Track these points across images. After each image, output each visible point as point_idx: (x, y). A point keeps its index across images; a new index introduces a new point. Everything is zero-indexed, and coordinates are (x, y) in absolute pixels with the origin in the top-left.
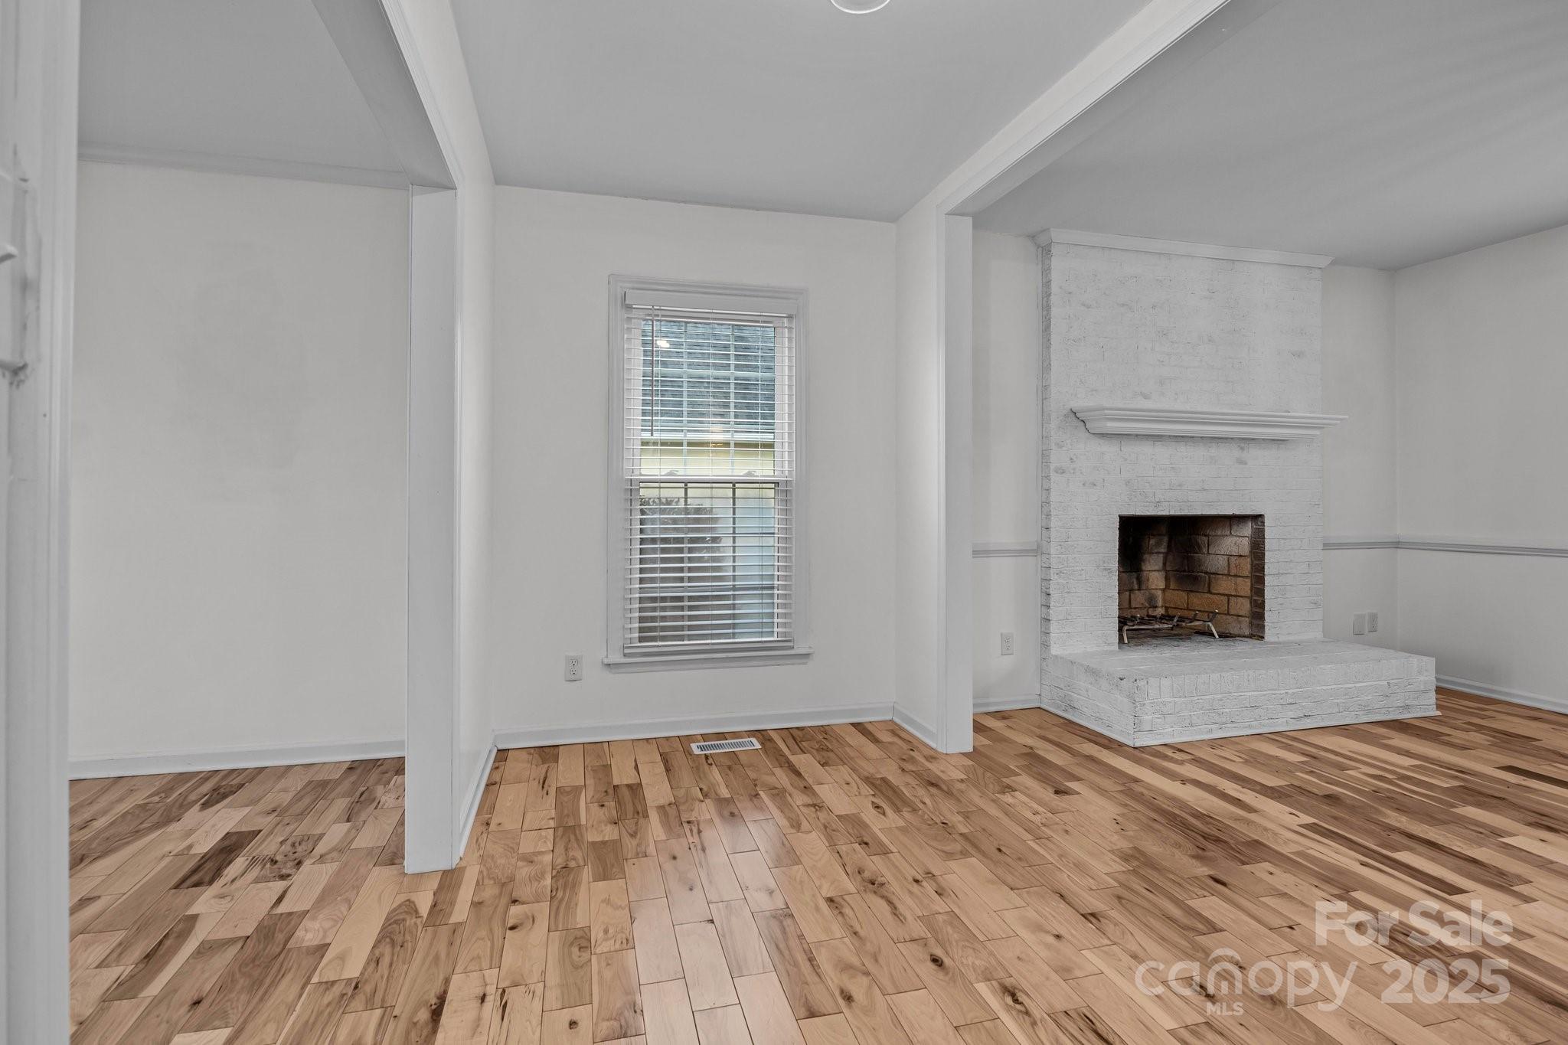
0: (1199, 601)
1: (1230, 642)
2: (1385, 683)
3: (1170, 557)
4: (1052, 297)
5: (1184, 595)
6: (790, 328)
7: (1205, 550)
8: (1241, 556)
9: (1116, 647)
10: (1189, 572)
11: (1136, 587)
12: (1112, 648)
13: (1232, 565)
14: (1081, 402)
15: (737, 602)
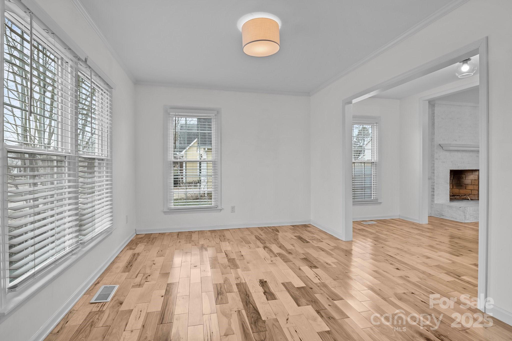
0: (462, 191)
1: (473, 201)
3: (454, 180)
4: (435, 117)
5: (458, 190)
6: (376, 126)
7: (464, 179)
8: (475, 180)
9: (449, 201)
10: (459, 184)
13: (473, 182)
14: (441, 142)
15: (365, 190)
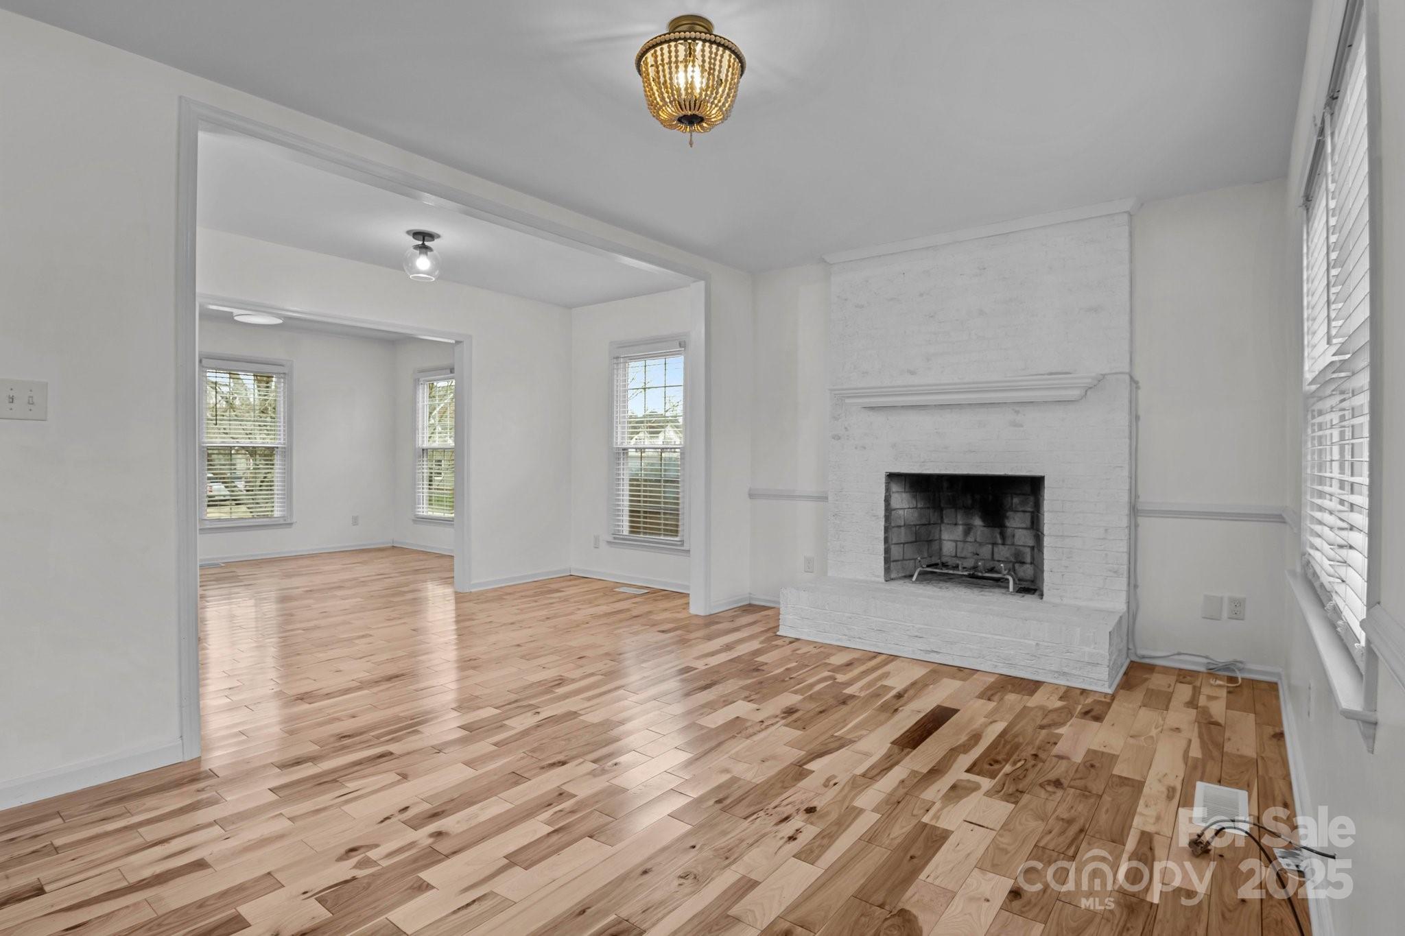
2: (1034, 643)
9: (882, 579)
11: (1000, 541)
12: (877, 579)
